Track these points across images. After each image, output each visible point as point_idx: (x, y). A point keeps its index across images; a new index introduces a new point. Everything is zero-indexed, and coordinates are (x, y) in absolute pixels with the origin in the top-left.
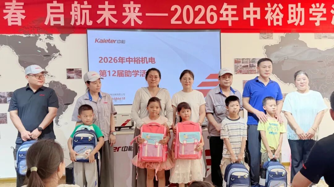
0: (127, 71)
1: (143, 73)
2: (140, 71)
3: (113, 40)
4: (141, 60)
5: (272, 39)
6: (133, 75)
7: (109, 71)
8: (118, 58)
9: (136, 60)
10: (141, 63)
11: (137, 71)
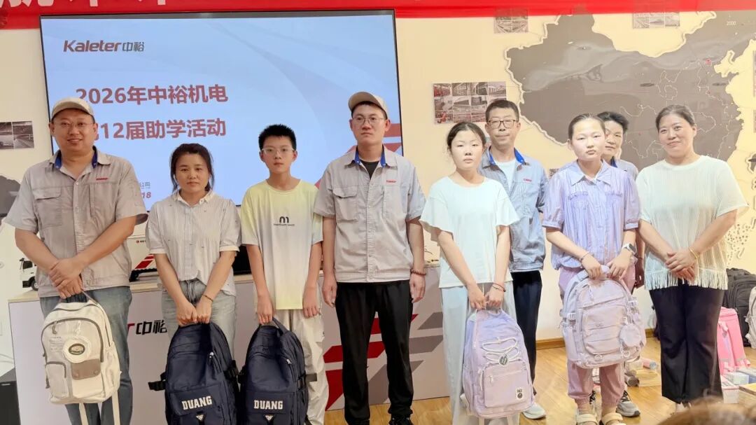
0: (152, 123)
1: (196, 128)
2: (187, 123)
3: (113, 44)
4: (188, 92)
5: (526, 31)
6: (168, 132)
7: (105, 126)
8: (127, 89)
9: (175, 92)
10: (189, 100)
11: (178, 122)
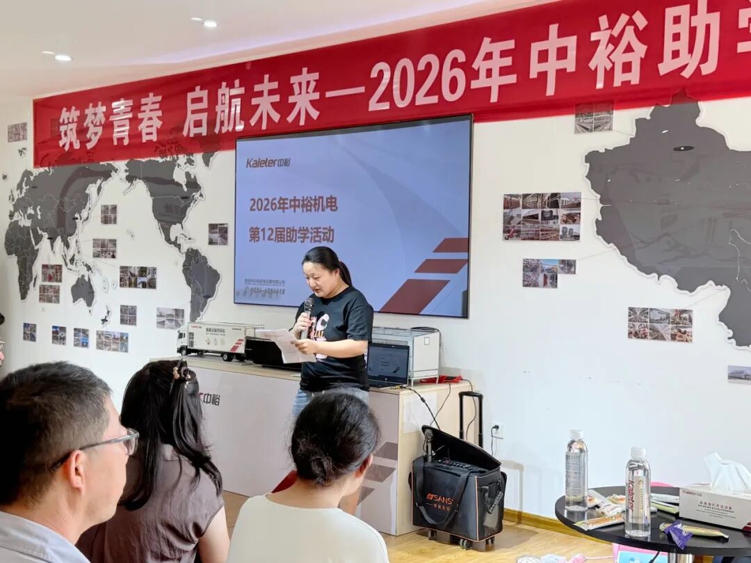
0: (290, 228)
1: (315, 234)
2: (310, 230)
3: (272, 160)
4: (313, 202)
6: (299, 237)
7: (263, 230)
8: (278, 199)
9: (305, 202)
10: (313, 209)
11: (305, 228)
